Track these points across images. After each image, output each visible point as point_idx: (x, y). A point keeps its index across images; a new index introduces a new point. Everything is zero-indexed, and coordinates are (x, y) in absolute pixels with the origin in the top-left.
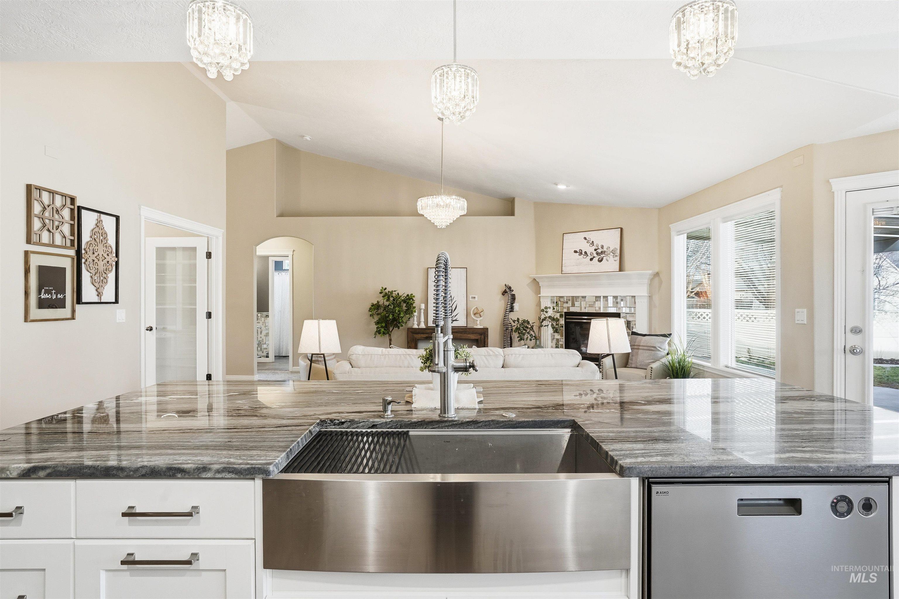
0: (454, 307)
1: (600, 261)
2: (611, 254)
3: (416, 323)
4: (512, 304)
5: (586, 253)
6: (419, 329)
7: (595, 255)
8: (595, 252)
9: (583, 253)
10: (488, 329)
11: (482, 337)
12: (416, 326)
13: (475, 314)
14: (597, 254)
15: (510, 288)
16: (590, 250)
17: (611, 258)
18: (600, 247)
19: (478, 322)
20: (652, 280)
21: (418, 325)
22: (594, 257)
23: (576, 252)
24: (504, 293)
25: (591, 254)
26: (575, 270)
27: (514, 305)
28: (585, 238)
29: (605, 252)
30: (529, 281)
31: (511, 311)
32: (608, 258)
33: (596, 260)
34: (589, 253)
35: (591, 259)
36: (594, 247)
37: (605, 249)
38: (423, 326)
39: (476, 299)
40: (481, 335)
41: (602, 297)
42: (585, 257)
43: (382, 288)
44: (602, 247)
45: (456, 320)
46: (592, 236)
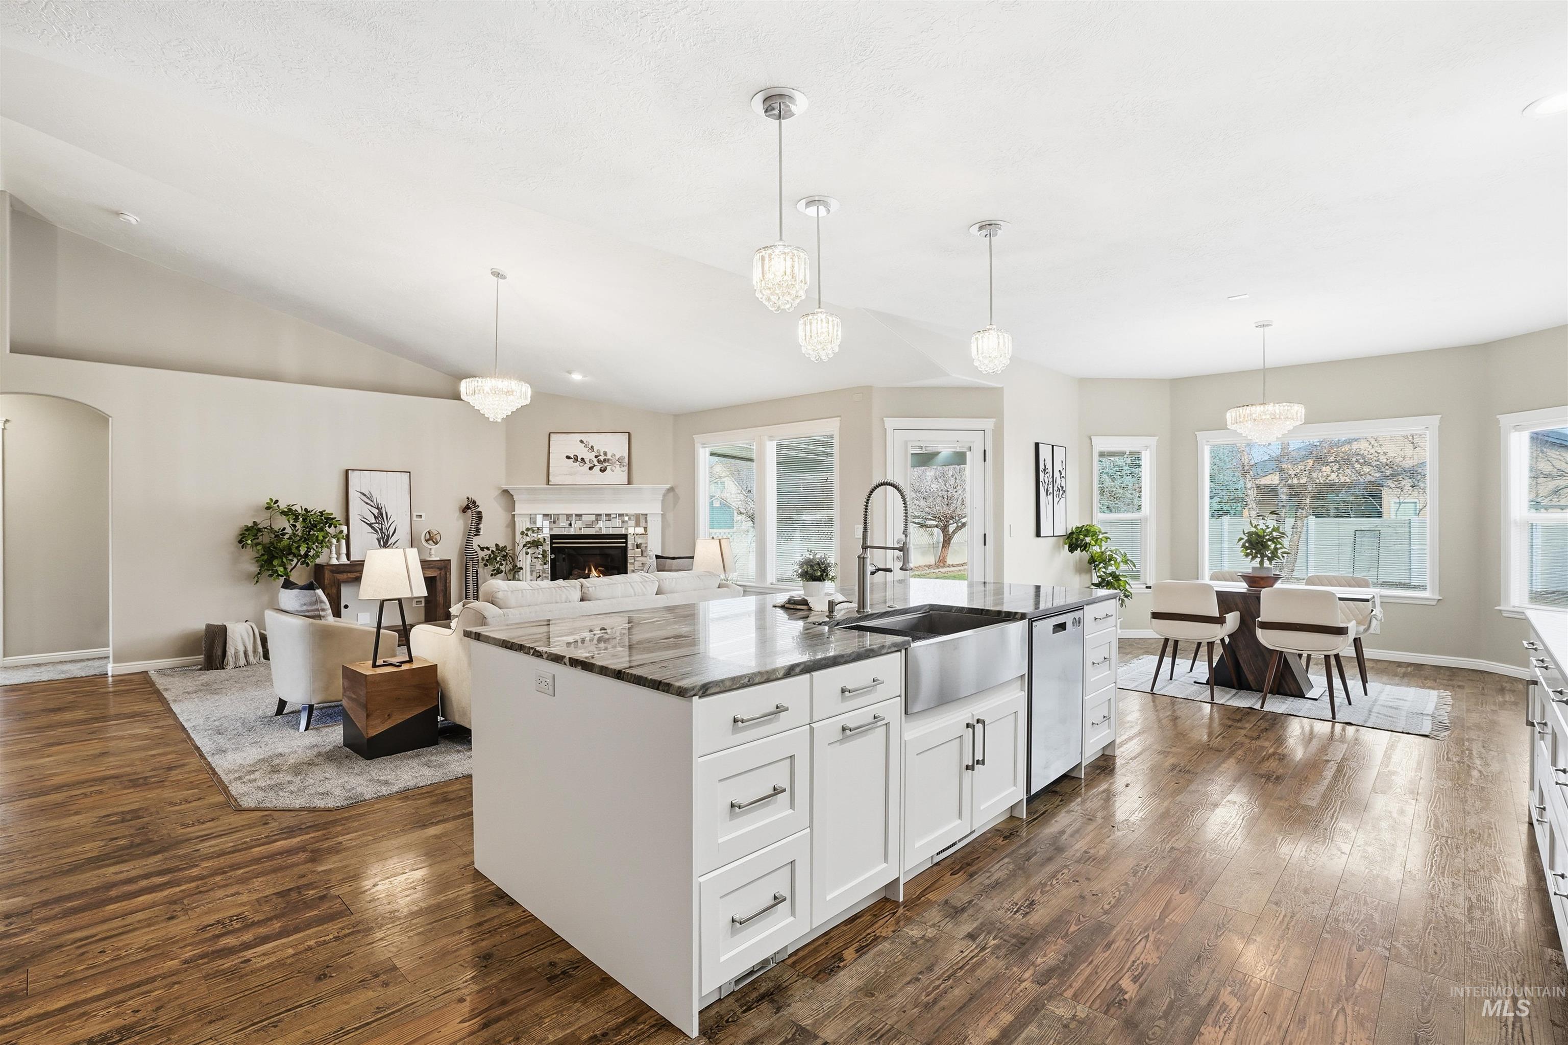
0: (391, 530)
1: (603, 470)
2: (617, 462)
3: (334, 555)
4: (478, 524)
5: (583, 459)
6: (338, 565)
7: (596, 463)
8: (595, 460)
9: (579, 460)
10: (450, 560)
11: (443, 572)
12: (334, 561)
13: (427, 541)
14: (599, 461)
15: (474, 502)
16: (589, 456)
17: (618, 468)
18: (602, 454)
19: (433, 552)
20: (664, 496)
21: (338, 559)
22: (595, 466)
23: (568, 457)
24: (465, 509)
25: (591, 461)
26: (569, 480)
27: (481, 526)
28: (582, 442)
29: (608, 460)
30: (498, 492)
31: (476, 535)
32: (613, 468)
33: (597, 469)
34: (587, 461)
35: (591, 468)
36: (594, 454)
37: (609, 457)
38: (344, 560)
39: (425, 518)
40: (441, 569)
41: (604, 515)
42: (582, 464)
43: (271, 500)
44: (605, 454)
46: (591, 439)
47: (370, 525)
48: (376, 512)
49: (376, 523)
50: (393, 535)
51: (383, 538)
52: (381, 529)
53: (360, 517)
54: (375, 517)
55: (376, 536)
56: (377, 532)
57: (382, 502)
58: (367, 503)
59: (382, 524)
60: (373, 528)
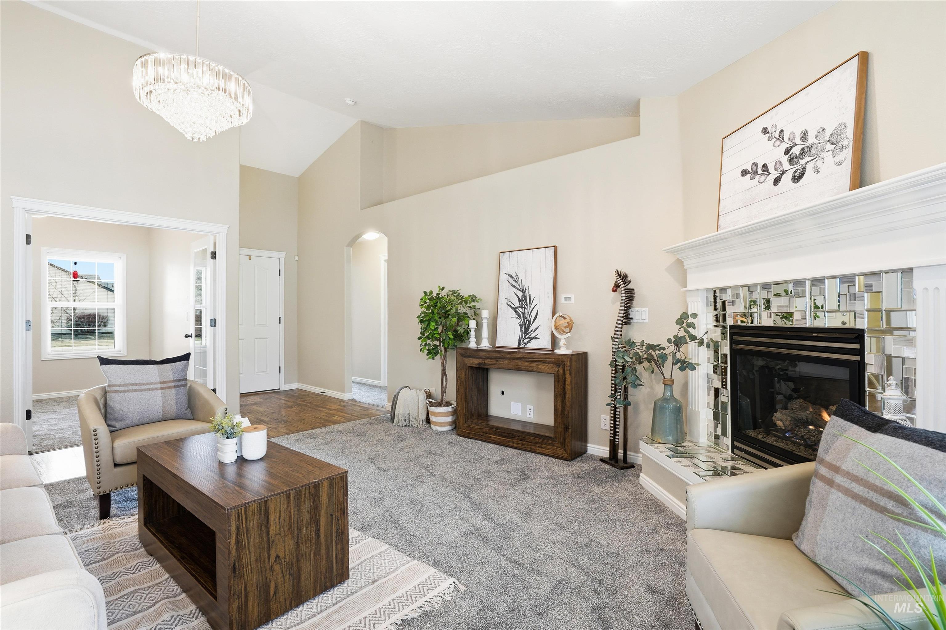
1: (797, 179)
2: (829, 147)
3: (473, 342)
4: (629, 308)
5: (765, 167)
6: (477, 350)
7: (786, 166)
8: (785, 159)
9: (760, 171)
10: (587, 354)
12: (473, 346)
14: (791, 161)
15: (625, 277)
16: (775, 155)
17: (826, 160)
18: (798, 141)
19: (562, 343)
21: (478, 342)
22: (783, 172)
23: (744, 173)
24: (616, 287)
25: (778, 166)
26: (744, 218)
27: (632, 310)
28: (765, 131)
29: (811, 147)
31: (627, 324)
32: (818, 164)
33: (787, 179)
34: (771, 167)
35: (777, 181)
36: (784, 146)
37: (810, 140)
38: (485, 344)
39: (572, 301)
41: (808, 283)
42: (763, 179)
44: (804, 137)
45: (536, 338)
47: (514, 309)
48: (520, 294)
49: (520, 307)
50: (533, 322)
51: (525, 324)
52: (524, 314)
53: (506, 301)
54: (520, 301)
55: (518, 321)
56: (519, 315)
57: (527, 283)
58: (513, 286)
59: (525, 308)
60: (516, 311)
